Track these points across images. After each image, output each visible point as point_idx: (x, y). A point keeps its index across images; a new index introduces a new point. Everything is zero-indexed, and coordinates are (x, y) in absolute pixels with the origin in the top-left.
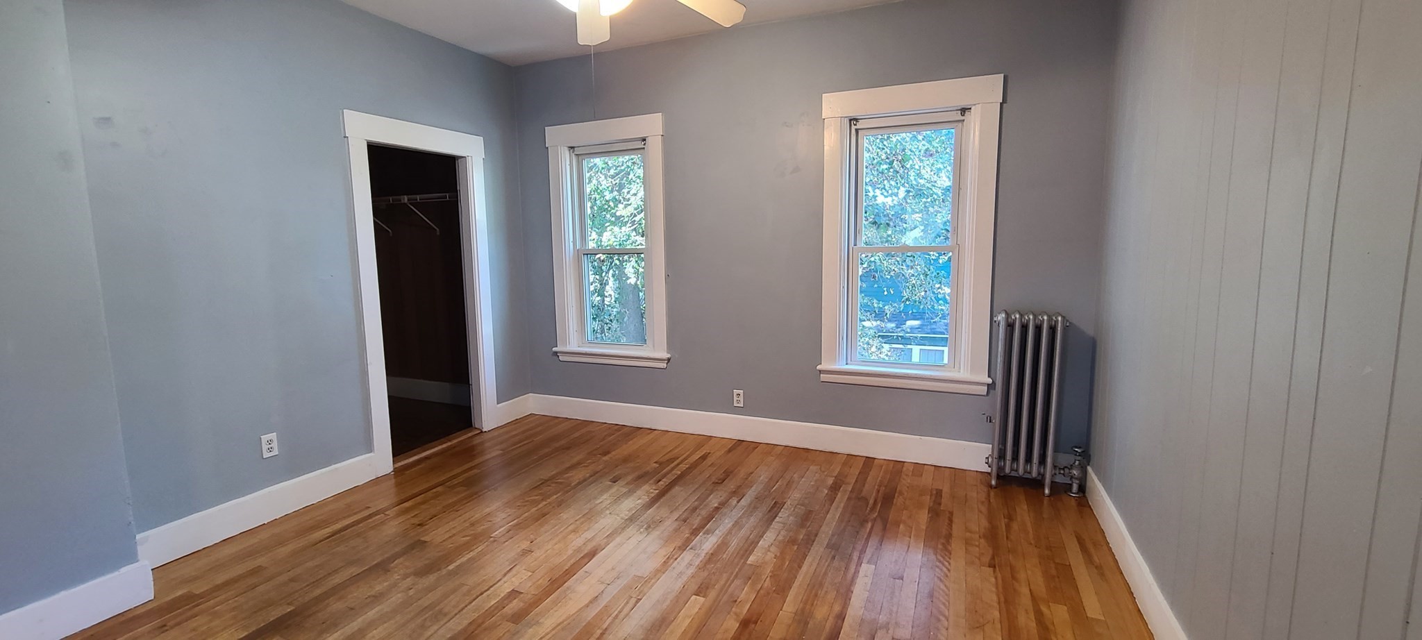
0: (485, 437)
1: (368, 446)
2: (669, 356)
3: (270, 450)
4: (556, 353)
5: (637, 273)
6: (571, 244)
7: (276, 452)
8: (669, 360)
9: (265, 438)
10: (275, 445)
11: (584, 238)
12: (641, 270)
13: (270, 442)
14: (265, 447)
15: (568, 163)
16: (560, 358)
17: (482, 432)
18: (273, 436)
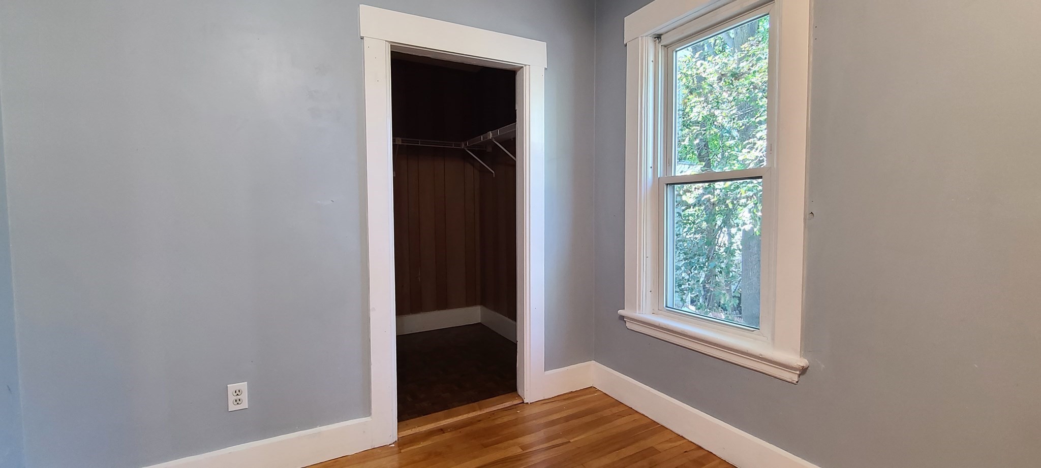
0: (528, 412)
1: (366, 410)
2: (803, 362)
3: (237, 402)
4: (622, 318)
5: (754, 218)
6: (650, 171)
7: (245, 405)
8: (803, 371)
9: (232, 387)
10: (245, 397)
11: (668, 163)
12: (759, 214)
13: (238, 392)
14: (231, 398)
15: (651, 58)
16: (628, 325)
17: (523, 402)
18: (243, 386)
